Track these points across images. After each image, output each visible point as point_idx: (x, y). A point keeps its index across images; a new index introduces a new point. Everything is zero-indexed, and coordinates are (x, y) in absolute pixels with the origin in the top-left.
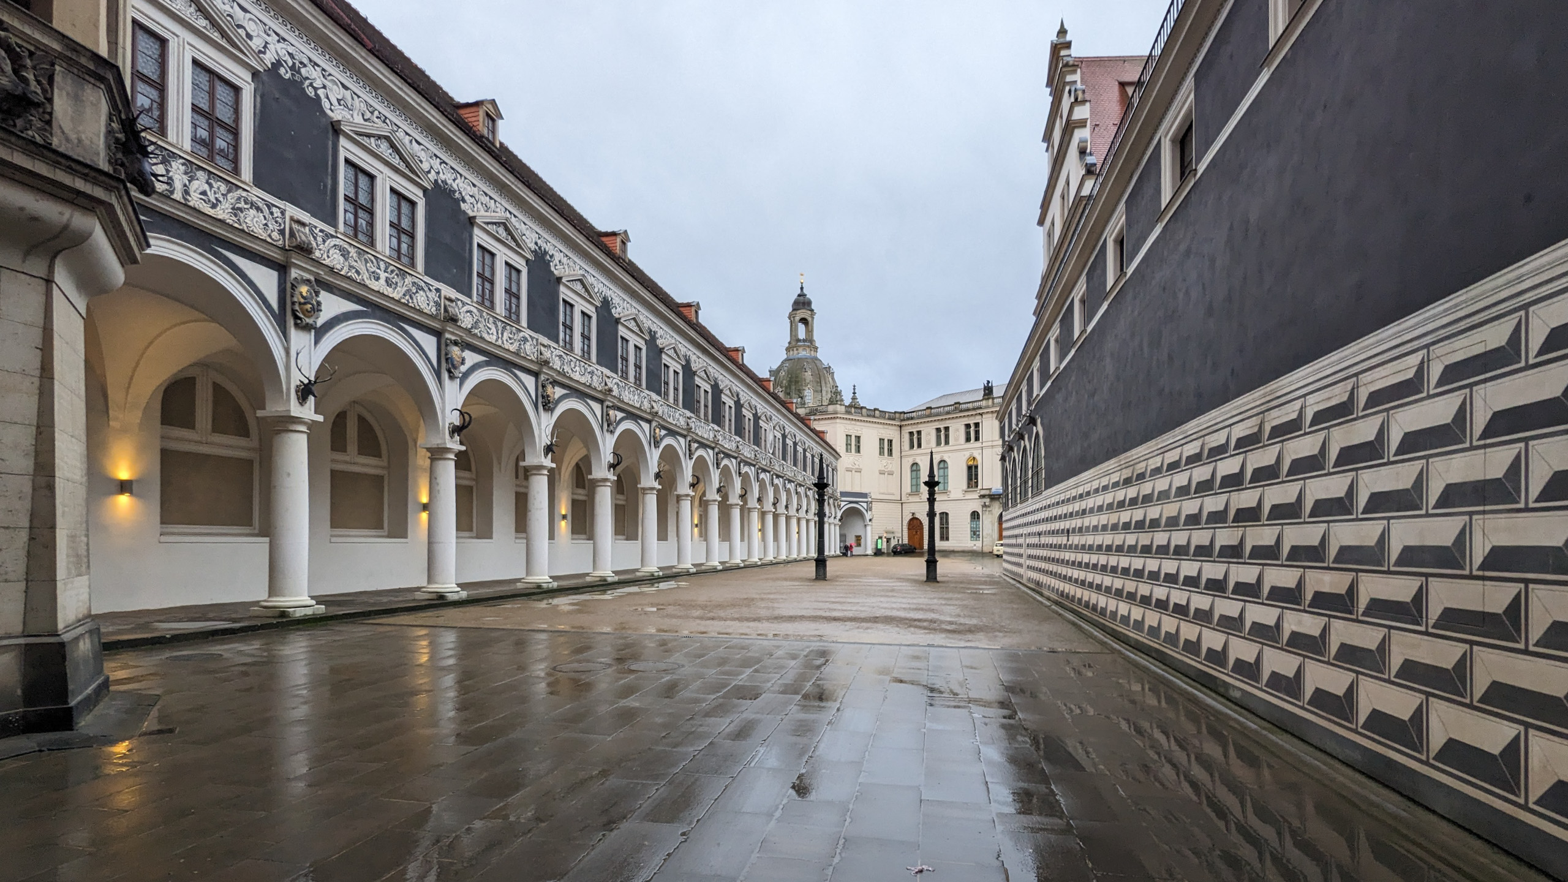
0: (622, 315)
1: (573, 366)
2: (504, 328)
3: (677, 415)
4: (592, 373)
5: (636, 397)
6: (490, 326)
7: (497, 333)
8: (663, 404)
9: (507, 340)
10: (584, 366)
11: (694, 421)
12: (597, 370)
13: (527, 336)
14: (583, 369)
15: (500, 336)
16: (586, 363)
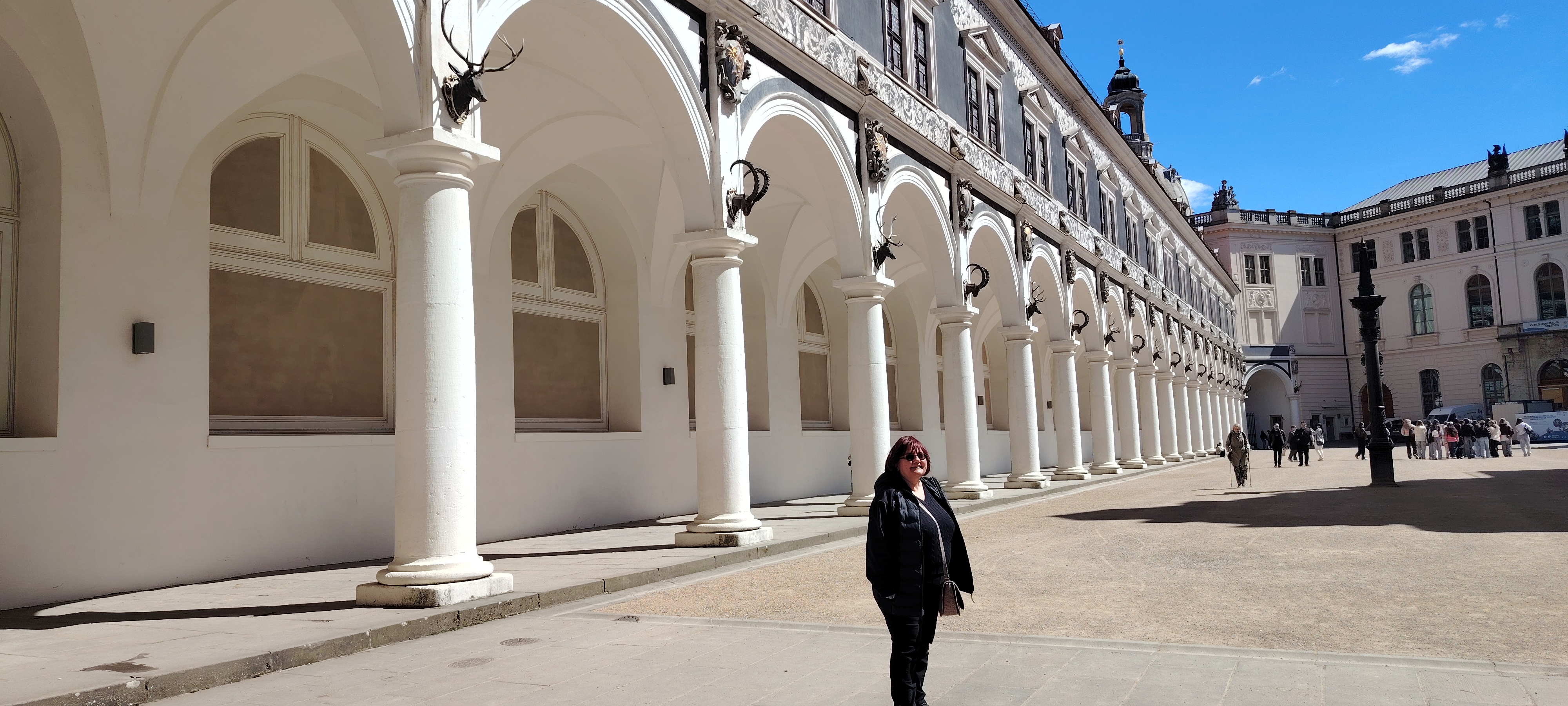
0: (967, 27)
1: (906, 107)
2: (804, 25)
3: (1047, 207)
4: (932, 122)
5: (994, 172)
6: (782, 15)
7: (794, 30)
8: (1028, 187)
9: (809, 46)
10: (921, 109)
11: (1069, 219)
12: (940, 118)
13: (839, 43)
14: (920, 114)
15: (798, 36)
16: (924, 105)
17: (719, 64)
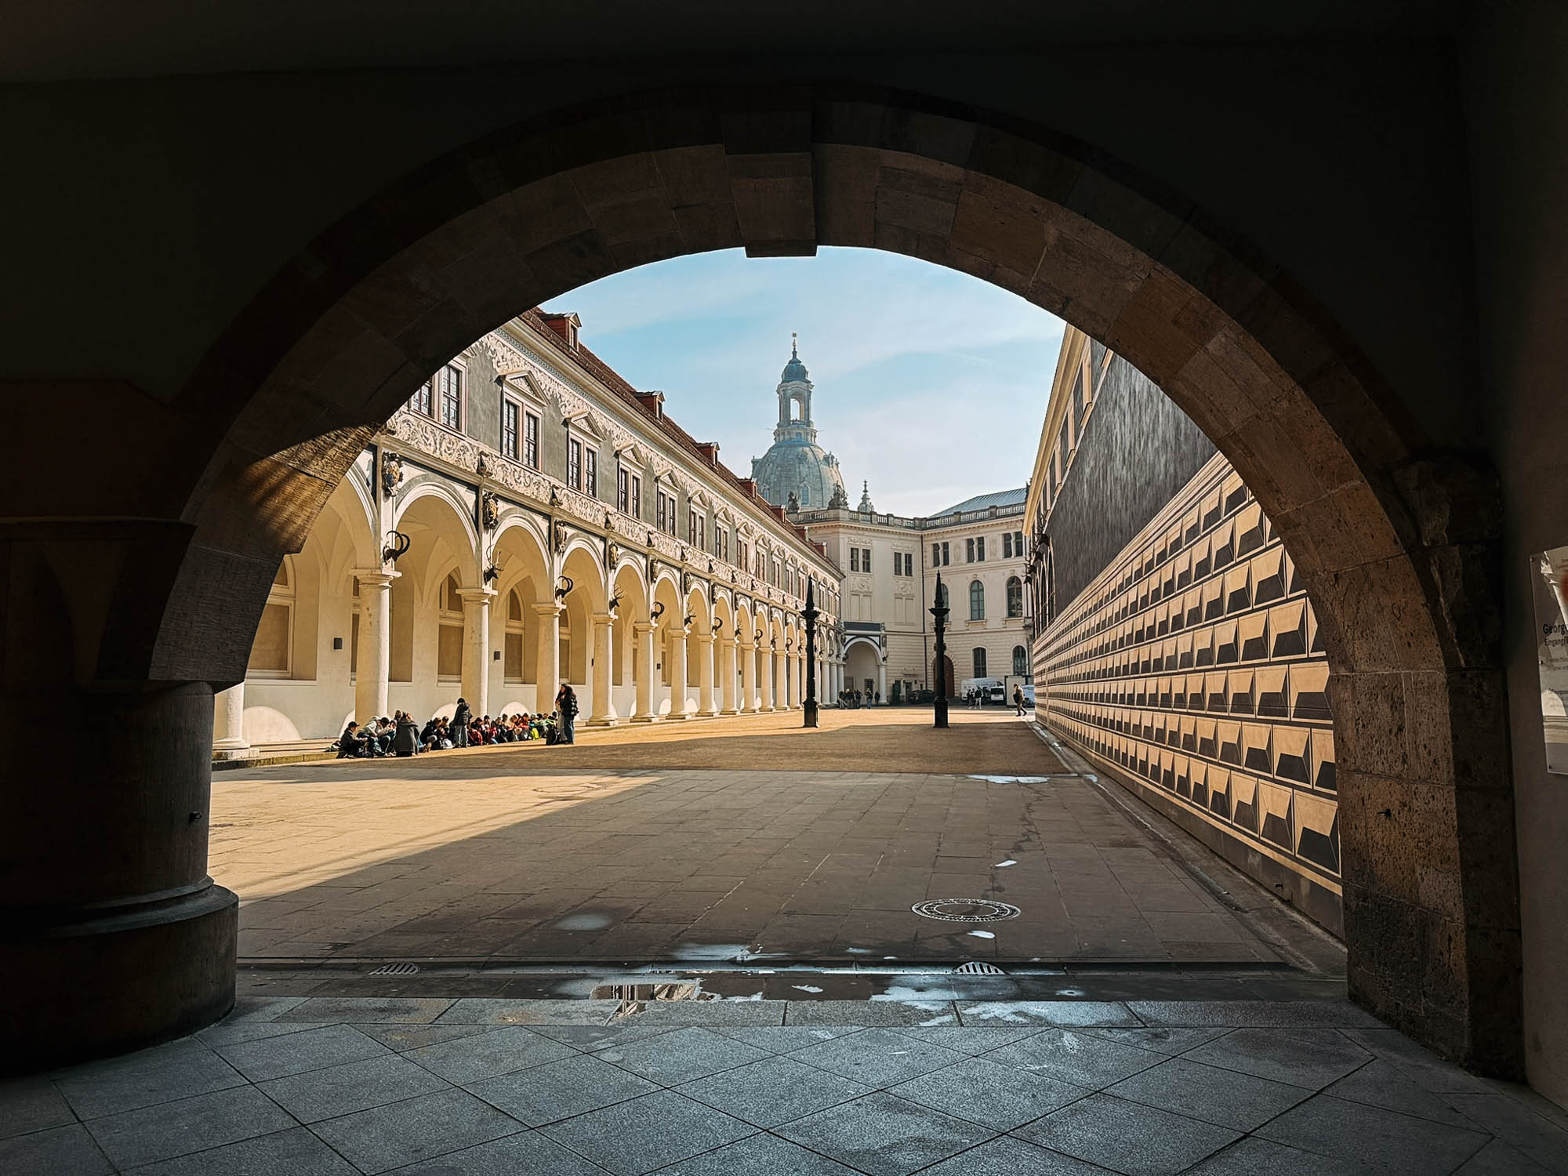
0: (572, 414)
1: (517, 477)
2: (443, 438)
3: (637, 529)
4: (537, 483)
5: (589, 510)
6: (427, 436)
7: (435, 443)
8: (620, 516)
9: (445, 451)
10: (529, 476)
11: (657, 535)
12: (544, 480)
13: (467, 445)
14: (528, 479)
15: (438, 447)
16: (531, 473)
17: (383, 476)
